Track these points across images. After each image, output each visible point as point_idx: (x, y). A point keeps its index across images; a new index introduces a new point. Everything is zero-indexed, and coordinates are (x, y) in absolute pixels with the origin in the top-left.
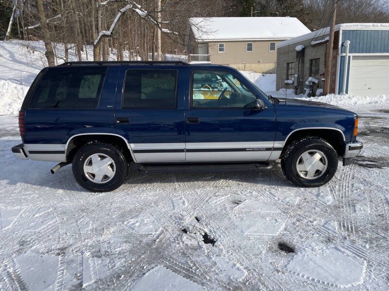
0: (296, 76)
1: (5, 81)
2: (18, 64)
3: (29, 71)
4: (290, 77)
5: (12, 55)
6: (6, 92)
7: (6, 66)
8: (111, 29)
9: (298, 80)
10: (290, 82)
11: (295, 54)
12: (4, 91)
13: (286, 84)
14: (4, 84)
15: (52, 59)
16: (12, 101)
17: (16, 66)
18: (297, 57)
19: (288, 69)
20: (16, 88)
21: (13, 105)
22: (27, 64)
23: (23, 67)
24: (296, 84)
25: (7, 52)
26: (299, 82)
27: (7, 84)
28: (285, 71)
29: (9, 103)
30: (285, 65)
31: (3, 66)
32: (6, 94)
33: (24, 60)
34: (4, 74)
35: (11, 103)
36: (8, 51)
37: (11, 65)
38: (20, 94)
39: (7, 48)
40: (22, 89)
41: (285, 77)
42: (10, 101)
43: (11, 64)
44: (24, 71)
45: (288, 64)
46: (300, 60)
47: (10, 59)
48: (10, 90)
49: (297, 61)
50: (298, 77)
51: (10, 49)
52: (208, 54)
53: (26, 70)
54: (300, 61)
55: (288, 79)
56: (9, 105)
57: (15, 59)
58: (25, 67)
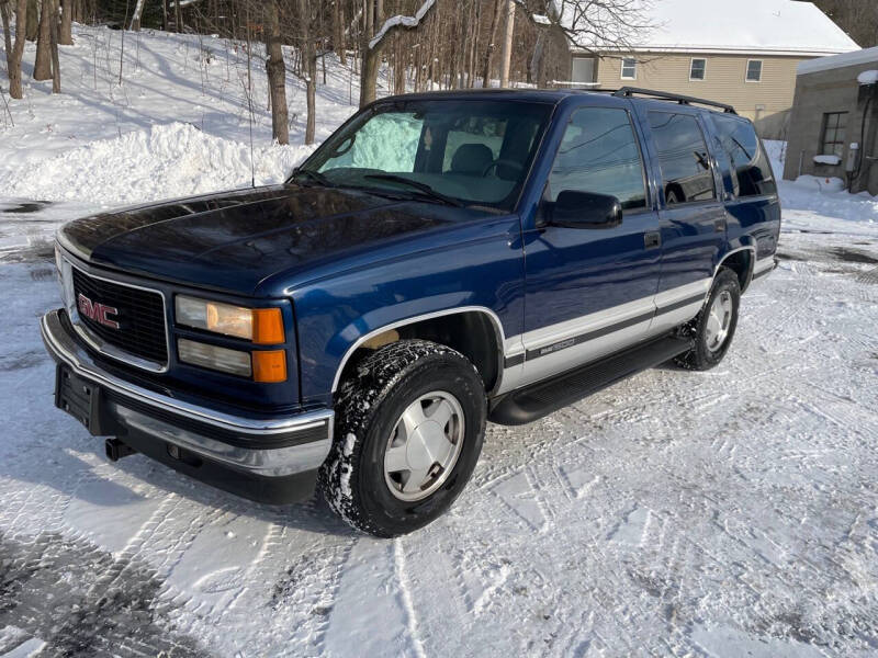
0: (854, 146)
1: (182, 125)
2: (179, 86)
3: (209, 104)
4: (828, 147)
5: (164, 65)
6: (185, 150)
7: (156, 88)
8: (421, 13)
9: (857, 158)
10: (831, 159)
11: (855, 93)
12: (181, 148)
13: (816, 163)
14: (181, 131)
15: (280, 79)
16: (197, 172)
17: (177, 91)
18: (860, 99)
19: (825, 128)
20: (206, 142)
21: (202, 182)
22: (202, 88)
23: (192, 94)
24: (850, 166)
25: (152, 57)
26: (859, 162)
27: (187, 132)
28: (817, 133)
29: (194, 176)
30: (819, 118)
31: (150, 89)
32: (184, 156)
33: (193, 78)
34: (155, 108)
35: (199, 177)
36: (154, 54)
37: (167, 87)
38: (214, 156)
39: (153, 50)
40: (220, 145)
41: (815, 147)
42: (193, 173)
43: (165, 85)
44: (197, 104)
45: (827, 115)
46: (870, 106)
47: (160, 73)
48: (193, 148)
49: (859, 109)
50: (860, 150)
51: (158, 51)
52: (595, 80)
53: (201, 102)
54: (869, 112)
55: (822, 153)
56: (193, 180)
57: (172, 74)
58: (197, 93)
